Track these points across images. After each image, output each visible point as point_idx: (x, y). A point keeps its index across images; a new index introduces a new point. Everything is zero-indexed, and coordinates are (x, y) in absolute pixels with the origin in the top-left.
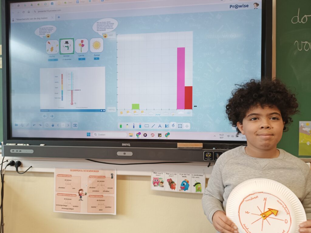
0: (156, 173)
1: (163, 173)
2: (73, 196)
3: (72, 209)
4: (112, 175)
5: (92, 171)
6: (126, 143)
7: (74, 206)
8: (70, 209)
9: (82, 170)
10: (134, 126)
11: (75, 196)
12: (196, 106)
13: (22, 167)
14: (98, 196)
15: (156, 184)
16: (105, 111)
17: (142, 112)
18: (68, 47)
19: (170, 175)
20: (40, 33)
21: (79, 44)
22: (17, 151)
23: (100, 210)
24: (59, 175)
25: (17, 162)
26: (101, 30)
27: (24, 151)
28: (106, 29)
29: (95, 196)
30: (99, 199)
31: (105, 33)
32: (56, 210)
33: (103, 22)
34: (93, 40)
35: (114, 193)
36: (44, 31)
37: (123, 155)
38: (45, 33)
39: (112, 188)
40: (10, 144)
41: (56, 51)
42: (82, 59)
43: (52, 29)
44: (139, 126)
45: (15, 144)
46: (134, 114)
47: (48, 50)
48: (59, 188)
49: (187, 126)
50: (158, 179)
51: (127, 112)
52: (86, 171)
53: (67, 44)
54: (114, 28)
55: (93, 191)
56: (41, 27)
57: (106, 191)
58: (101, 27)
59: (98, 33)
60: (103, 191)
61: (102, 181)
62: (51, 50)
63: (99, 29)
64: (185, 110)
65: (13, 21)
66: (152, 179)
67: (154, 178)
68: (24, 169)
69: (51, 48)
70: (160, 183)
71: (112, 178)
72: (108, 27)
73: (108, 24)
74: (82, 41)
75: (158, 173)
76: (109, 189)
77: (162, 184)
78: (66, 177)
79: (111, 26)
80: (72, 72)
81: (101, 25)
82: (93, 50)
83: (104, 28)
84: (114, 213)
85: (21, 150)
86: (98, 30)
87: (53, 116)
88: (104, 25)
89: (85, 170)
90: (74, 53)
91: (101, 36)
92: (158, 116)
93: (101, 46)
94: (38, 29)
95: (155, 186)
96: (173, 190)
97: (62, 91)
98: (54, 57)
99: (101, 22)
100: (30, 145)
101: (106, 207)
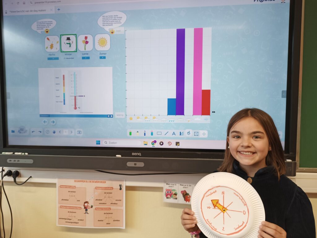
0: (169, 184)
1: (177, 185)
2: (78, 209)
3: (76, 223)
4: (120, 186)
5: (99, 182)
6: (136, 153)
7: (78, 220)
8: (75, 223)
9: (88, 180)
10: (145, 133)
11: (79, 209)
12: (214, 112)
13: (20, 177)
14: (106, 209)
15: (169, 196)
16: (112, 117)
17: (154, 118)
18: (70, 44)
19: (184, 186)
20: (37, 27)
21: (83, 41)
22: (14, 161)
23: (107, 224)
24: (61, 186)
25: (14, 172)
26: (107, 25)
27: (22, 161)
28: (113, 24)
29: (102, 209)
30: (106, 212)
31: (112, 29)
32: (59, 224)
33: (109, 16)
34: (98, 37)
35: (122, 206)
36: (42, 26)
37: (134, 166)
38: (43, 28)
39: (121, 200)
40: (7, 153)
41: (57, 49)
42: (86, 58)
43: (51, 23)
44: (151, 134)
45: (12, 153)
46: (146, 120)
47: (47, 47)
48: (62, 200)
49: (204, 134)
50: (171, 191)
51: (138, 118)
52: (92, 182)
53: (69, 41)
54: (122, 23)
55: (100, 204)
56: (39, 21)
57: (114, 204)
58: (107, 22)
59: (104, 28)
60: (111, 204)
61: (109, 193)
62: (50, 48)
63: (105, 24)
64: (203, 116)
65: (6, 13)
66: (165, 191)
67: (167, 190)
68: (23, 180)
69: (50, 45)
70: (173, 195)
71: (121, 189)
72: (115, 21)
73: (115, 18)
74: (86, 38)
75: (171, 184)
76: (118, 201)
77: (175, 196)
78: (70, 188)
79: (119, 20)
80: (75, 73)
81: (107, 19)
82: (99, 48)
83: (111, 23)
84: (122, 227)
85: (19, 160)
86: (103, 24)
87: (54, 122)
88: (110, 19)
89: (90, 180)
90: (76, 52)
91: (107, 31)
92: (172, 122)
93: (107, 43)
94: (36, 23)
95: (167, 198)
96: (188, 202)
97: (64, 94)
98: (54, 55)
99: (107, 15)
100: (29, 154)
101: (114, 221)
